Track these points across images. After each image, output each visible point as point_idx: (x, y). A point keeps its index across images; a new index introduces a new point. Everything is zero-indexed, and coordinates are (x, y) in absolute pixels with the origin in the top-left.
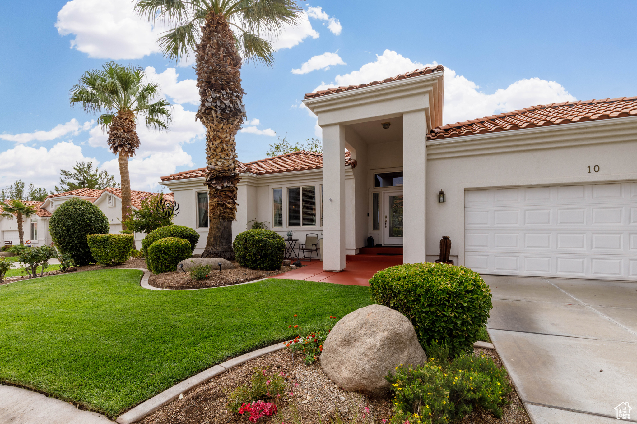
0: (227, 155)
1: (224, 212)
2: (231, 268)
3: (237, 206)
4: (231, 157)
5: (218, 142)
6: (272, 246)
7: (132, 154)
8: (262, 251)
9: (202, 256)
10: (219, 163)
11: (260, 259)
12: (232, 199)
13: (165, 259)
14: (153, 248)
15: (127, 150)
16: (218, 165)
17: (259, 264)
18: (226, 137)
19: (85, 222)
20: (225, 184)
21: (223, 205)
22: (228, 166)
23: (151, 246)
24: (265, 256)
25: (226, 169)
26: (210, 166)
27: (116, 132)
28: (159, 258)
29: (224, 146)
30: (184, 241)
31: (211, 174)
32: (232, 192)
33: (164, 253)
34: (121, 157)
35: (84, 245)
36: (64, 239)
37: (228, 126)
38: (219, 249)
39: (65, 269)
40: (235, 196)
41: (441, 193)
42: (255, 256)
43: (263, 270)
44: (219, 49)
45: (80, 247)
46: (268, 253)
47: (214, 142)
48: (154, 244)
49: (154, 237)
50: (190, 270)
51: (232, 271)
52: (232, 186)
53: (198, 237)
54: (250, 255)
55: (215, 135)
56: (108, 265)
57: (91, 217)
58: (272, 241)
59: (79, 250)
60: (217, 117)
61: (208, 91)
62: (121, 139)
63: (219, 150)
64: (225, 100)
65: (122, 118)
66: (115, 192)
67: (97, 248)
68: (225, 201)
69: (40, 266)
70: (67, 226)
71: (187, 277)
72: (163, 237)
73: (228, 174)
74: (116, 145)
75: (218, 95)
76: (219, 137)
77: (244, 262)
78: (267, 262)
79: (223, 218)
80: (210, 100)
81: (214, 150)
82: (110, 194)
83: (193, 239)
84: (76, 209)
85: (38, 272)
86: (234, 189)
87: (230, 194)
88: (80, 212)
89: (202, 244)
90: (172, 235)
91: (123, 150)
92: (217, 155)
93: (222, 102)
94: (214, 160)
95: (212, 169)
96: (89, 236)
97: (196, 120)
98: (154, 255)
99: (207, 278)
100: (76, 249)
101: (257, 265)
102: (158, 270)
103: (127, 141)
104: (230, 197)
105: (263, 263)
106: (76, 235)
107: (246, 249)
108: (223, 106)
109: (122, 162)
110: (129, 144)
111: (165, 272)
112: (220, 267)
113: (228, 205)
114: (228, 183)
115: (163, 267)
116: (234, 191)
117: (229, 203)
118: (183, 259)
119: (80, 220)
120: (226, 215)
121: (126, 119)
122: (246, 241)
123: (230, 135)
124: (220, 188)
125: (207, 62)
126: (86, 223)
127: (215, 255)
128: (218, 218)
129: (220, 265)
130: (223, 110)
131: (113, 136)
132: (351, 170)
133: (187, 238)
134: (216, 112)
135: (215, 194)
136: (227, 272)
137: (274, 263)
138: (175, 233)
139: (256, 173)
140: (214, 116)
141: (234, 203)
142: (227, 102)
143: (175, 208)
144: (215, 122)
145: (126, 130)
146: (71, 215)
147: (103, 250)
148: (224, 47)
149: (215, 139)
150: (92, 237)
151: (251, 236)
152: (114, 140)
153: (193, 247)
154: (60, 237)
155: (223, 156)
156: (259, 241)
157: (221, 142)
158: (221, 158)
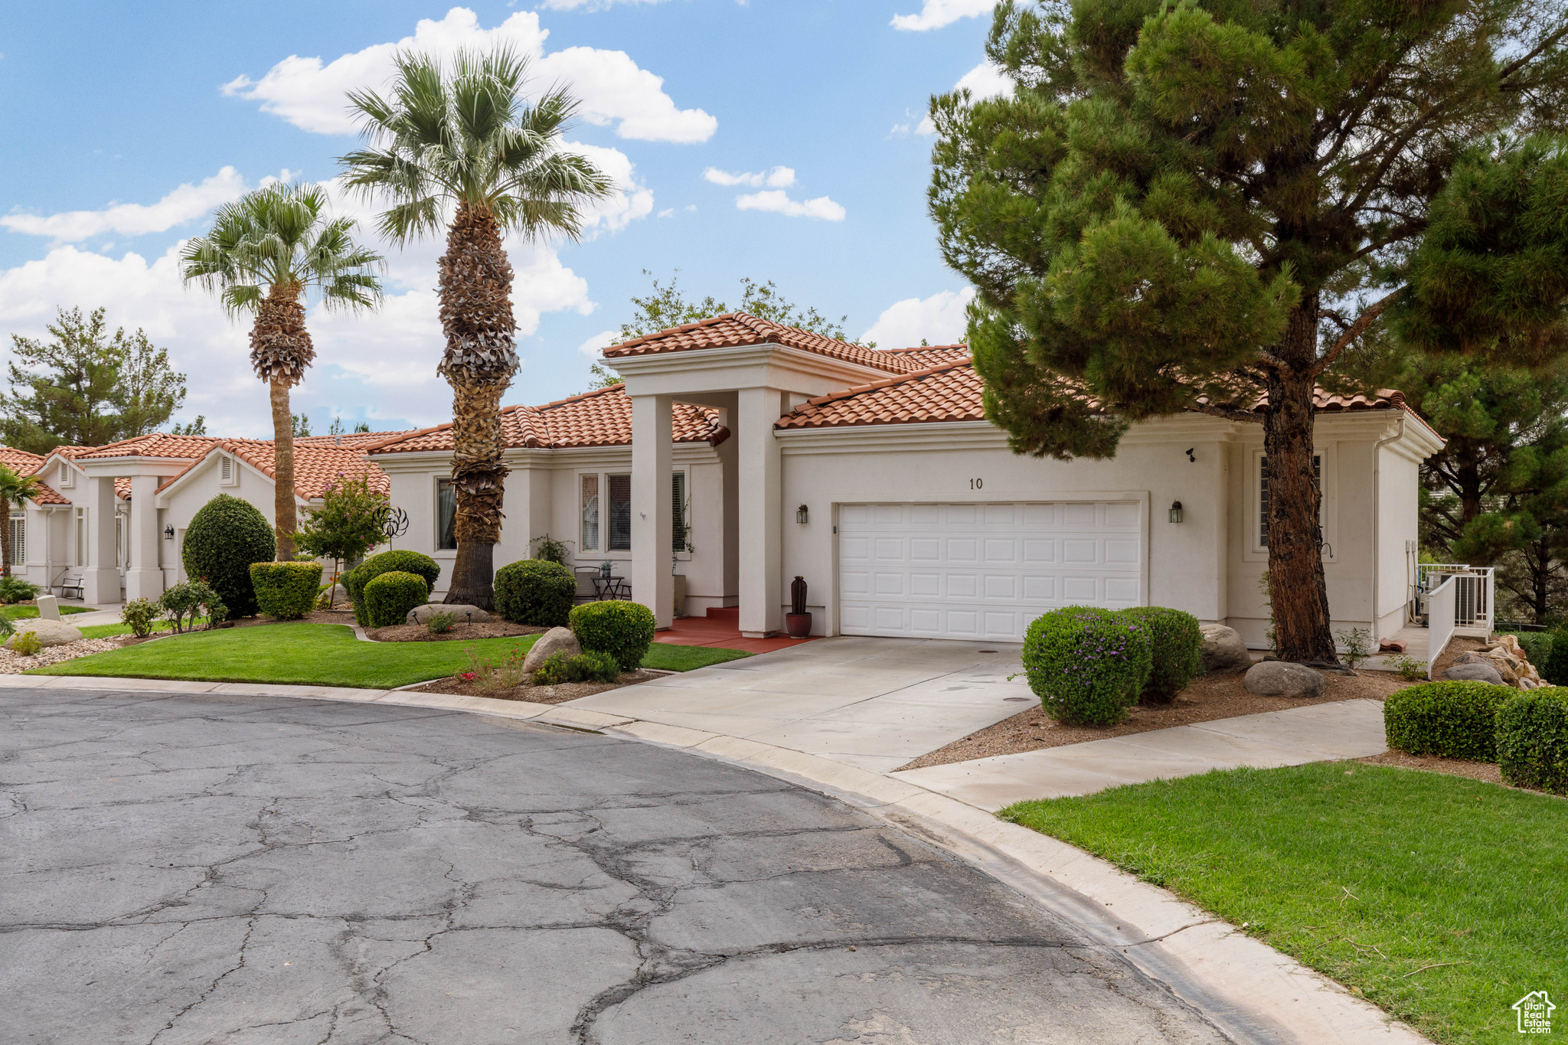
0: (486, 436)
1: (480, 531)
2: (486, 621)
3: (502, 519)
4: (493, 438)
5: (472, 415)
6: (549, 588)
7: (298, 378)
8: (533, 595)
9: (444, 603)
10: (473, 451)
11: (530, 608)
12: (494, 508)
13: (390, 606)
14: (372, 588)
15: (288, 372)
16: (471, 454)
17: (530, 616)
18: (485, 407)
19: (244, 539)
20: (482, 486)
21: (479, 520)
22: (487, 455)
23: (368, 585)
24: (538, 604)
25: (485, 459)
26: (458, 454)
27: (269, 336)
28: (380, 603)
29: (482, 422)
30: (418, 578)
31: (460, 469)
32: (494, 496)
33: (389, 595)
34: (276, 388)
35: (245, 581)
36: (211, 570)
37: (488, 389)
38: (471, 592)
39: (215, 624)
40: (499, 503)
41: (804, 509)
42: (522, 603)
43: (536, 625)
44: (475, 267)
45: (234, 585)
46: (543, 599)
47: (466, 416)
48: (373, 582)
49: (369, 571)
50: (427, 621)
51: (487, 625)
52: (493, 487)
53: (438, 571)
54: (516, 602)
55: (467, 404)
56: (281, 619)
57: (253, 531)
58: (550, 580)
59: (232, 591)
60: (470, 376)
61: (458, 338)
62: (278, 350)
63: (473, 429)
64: (483, 351)
65: (281, 303)
66: (240, 451)
67: (268, 587)
68: (482, 513)
69: (187, 616)
70: (218, 547)
71: (424, 629)
72: (384, 572)
73: (486, 467)
74: (269, 363)
75: (472, 344)
76: (474, 409)
77: (507, 612)
78: (542, 613)
79: (478, 540)
80: (459, 352)
81: (466, 429)
82: (229, 456)
83: (430, 573)
84: (230, 517)
85: (185, 625)
86: (498, 490)
87: (490, 501)
88: (237, 523)
89: (444, 583)
90: (397, 568)
91: (282, 374)
92: (469, 437)
93: (477, 356)
94: (465, 445)
95: (461, 460)
96: (254, 567)
97: (438, 375)
98: (373, 599)
99: (449, 632)
100: (227, 589)
101: (526, 618)
102: (379, 623)
103: (290, 355)
104: (490, 504)
105: (536, 614)
106: (230, 563)
107: (510, 591)
108: (480, 362)
109: (278, 400)
110: (293, 359)
111: (389, 624)
112: (469, 618)
113: (486, 520)
114: (487, 483)
115: (387, 617)
116: (496, 494)
117: (487, 516)
118: (416, 606)
119: (237, 538)
120: (484, 535)
121: (288, 304)
122: (510, 580)
123: (492, 402)
124: (473, 492)
125: (455, 289)
126: (246, 543)
127: (464, 600)
128: (470, 540)
129: (469, 615)
130: (480, 367)
131: (263, 343)
132: (712, 449)
133: (420, 572)
134: (469, 370)
135: (467, 501)
136: (480, 625)
137: (554, 616)
138: (401, 564)
139: (548, 446)
140: (466, 374)
141: (498, 514)
142: (485, 355)
143: (402, 519)
144: (468, 386)
145: (287, 329)
146: (222, 528)
147: (277, 591)
148: (483, 264)
149: (467, 412)
150: (260, 568)
151: (517, 572)
152: (264, 353)
153: (430, 589)
154: (204, 568)
155: (478, 438)
156: (529, 580)
157: (477, 416)
158: (476, 442)
